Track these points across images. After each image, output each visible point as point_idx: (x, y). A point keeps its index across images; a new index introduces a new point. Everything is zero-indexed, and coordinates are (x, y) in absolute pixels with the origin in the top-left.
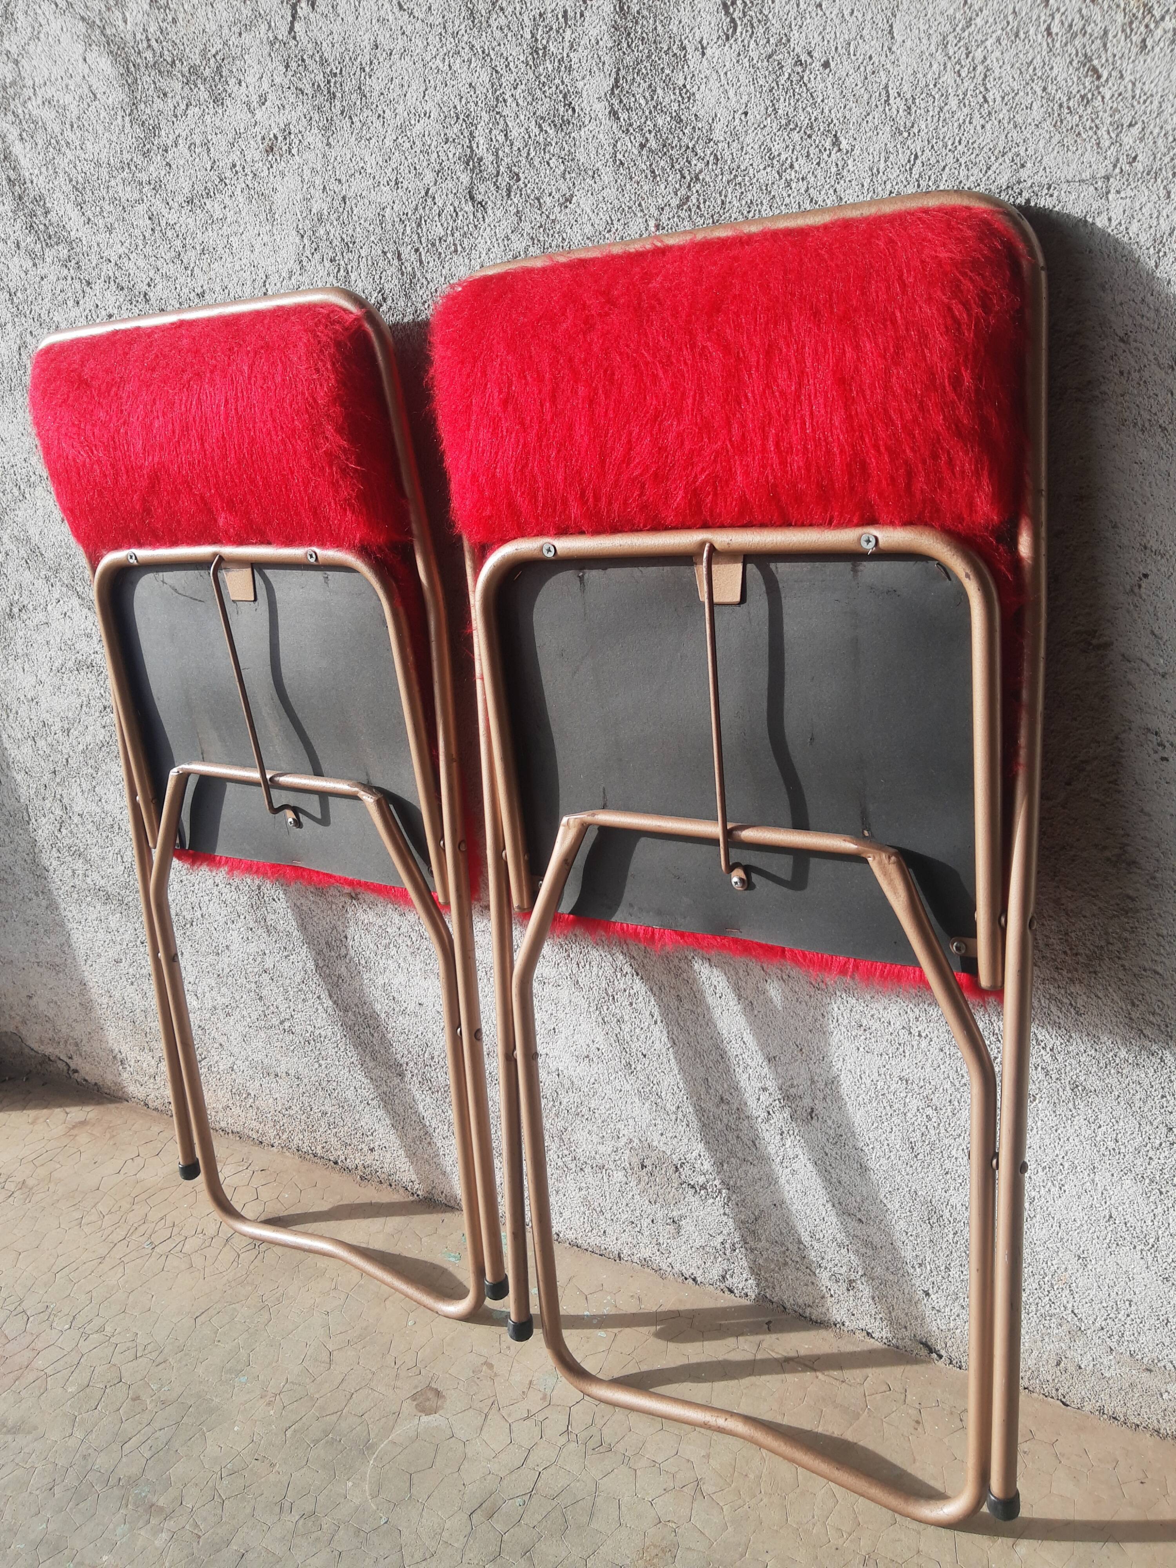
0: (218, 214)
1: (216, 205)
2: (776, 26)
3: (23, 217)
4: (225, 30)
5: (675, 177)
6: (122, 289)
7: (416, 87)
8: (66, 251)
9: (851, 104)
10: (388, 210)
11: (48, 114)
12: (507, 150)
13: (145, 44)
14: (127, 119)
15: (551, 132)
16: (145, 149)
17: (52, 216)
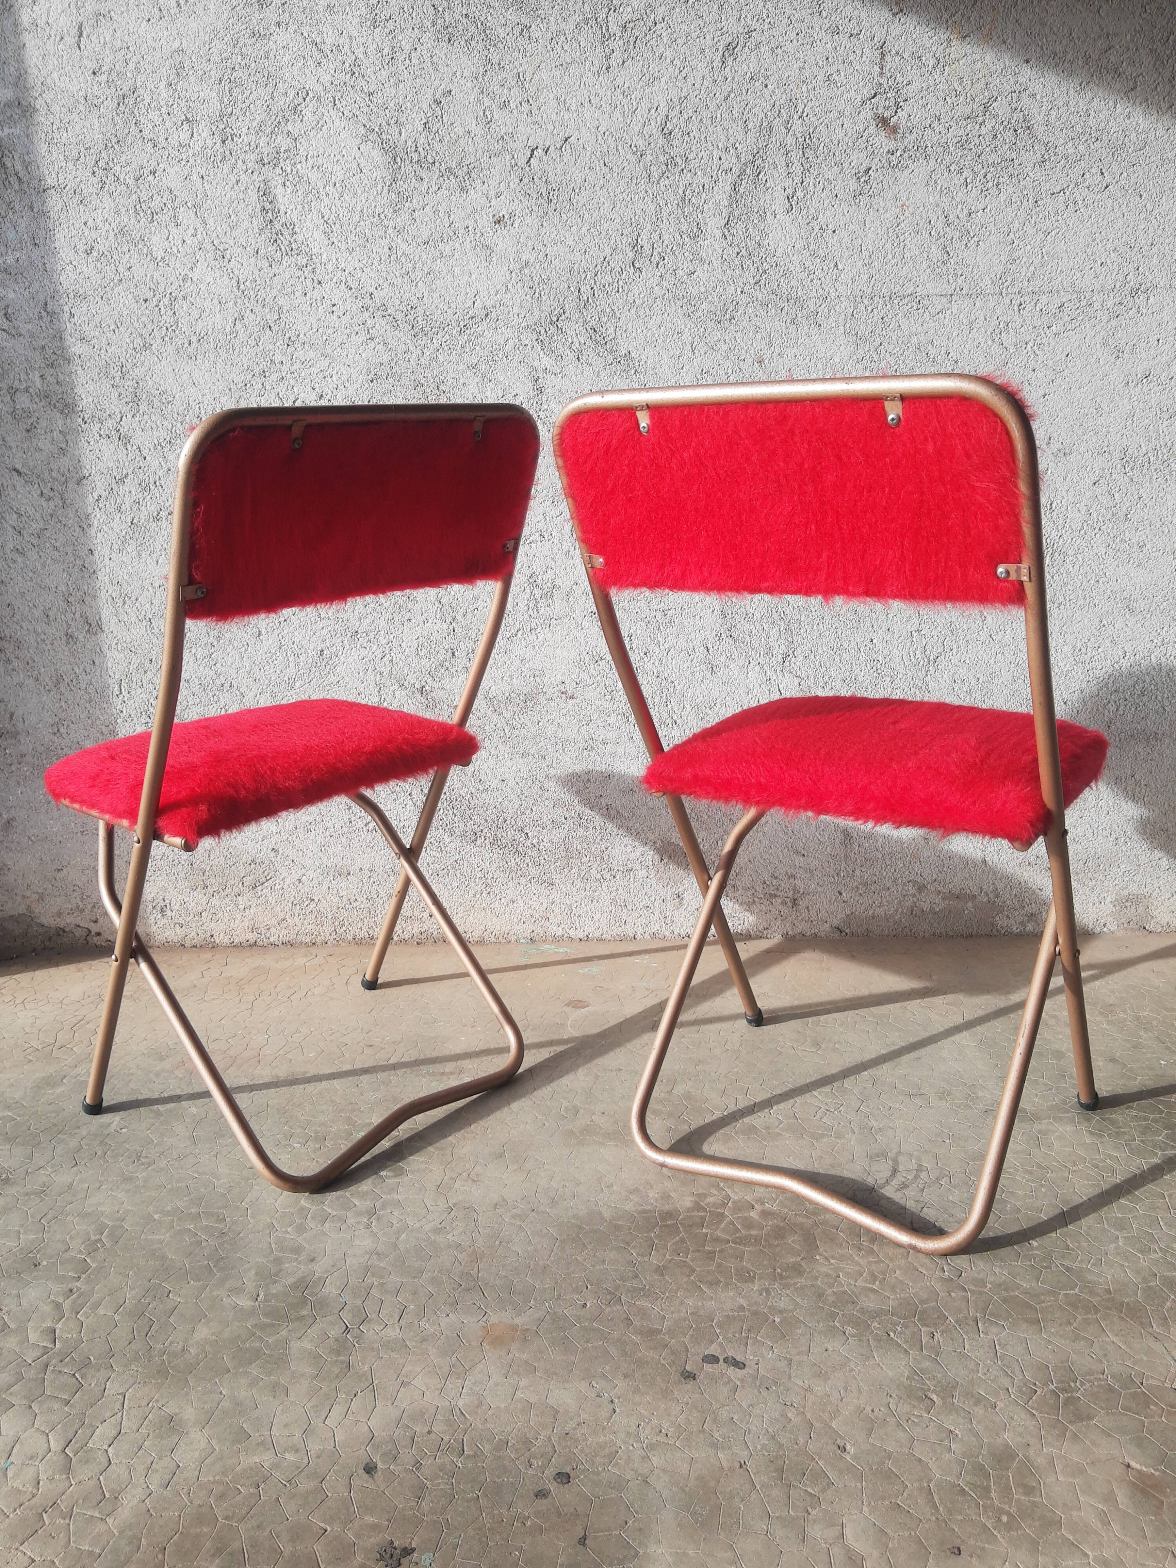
0: (447, 251)
1: (447, 248)
2: (812, 210)
3: (269, 235)
4: (480, 153)
5: (753, 271)
6: (351, 289)
7: (607, 206)
8: (305, 260)
9: (845, 250)
10: (577, 265)
11: (314, 175)
12: (660, 244)
13: (413, 149)
14: (386, 188)
15: (688, 240)
16: (396, 208)
17: (300, 237)
